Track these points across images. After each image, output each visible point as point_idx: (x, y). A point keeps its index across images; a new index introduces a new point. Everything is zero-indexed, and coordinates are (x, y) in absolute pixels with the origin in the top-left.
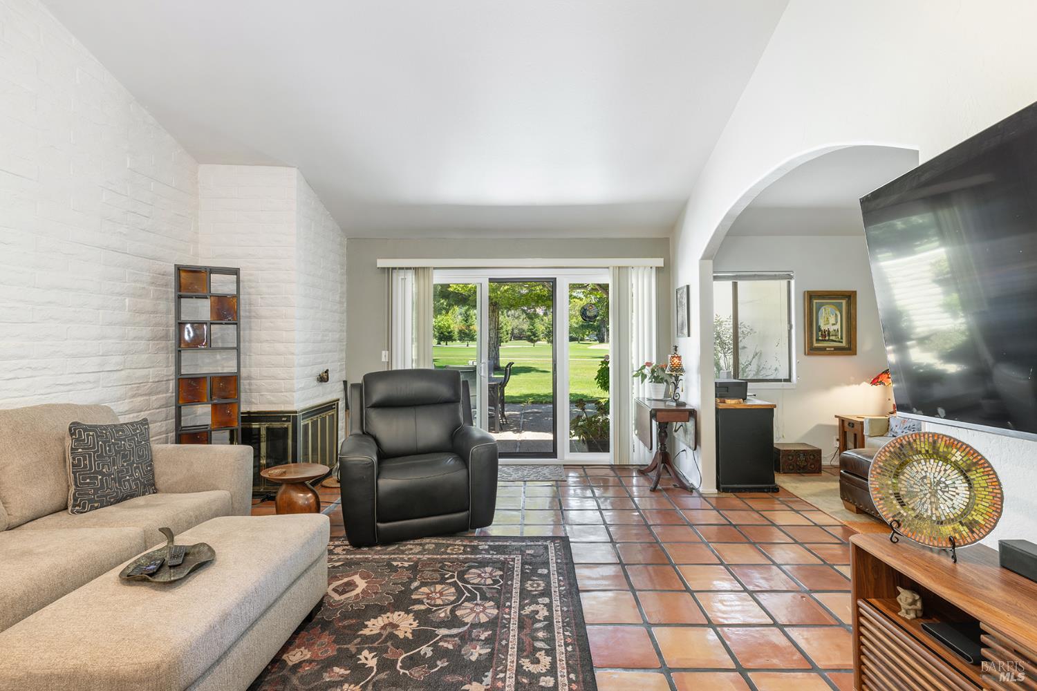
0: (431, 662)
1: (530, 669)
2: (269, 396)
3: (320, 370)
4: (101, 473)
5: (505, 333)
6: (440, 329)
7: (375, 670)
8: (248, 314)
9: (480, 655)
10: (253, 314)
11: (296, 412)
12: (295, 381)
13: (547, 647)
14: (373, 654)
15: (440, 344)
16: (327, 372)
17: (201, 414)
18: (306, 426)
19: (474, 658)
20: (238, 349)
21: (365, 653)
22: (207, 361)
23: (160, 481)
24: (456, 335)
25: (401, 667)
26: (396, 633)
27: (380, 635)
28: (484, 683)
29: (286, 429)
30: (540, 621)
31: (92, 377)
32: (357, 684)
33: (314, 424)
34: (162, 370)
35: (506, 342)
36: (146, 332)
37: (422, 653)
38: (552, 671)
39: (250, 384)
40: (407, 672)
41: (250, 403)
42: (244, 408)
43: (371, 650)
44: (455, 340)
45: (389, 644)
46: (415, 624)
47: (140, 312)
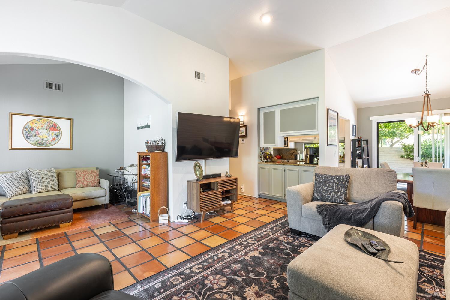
0: (253, 271)
7: (275, 278)
9: (236, 265)
14: (273, 284)
19: (239, 265)
21: (276, 287)
25: (265, 274)
26: (258, 290)
27: (266, 292)
28: (244, 258)
32: (283, 277)
37: (254, 275)
40: (264, 272)
43: (273, 287)
45: (264, 286)
46: (247, 289)
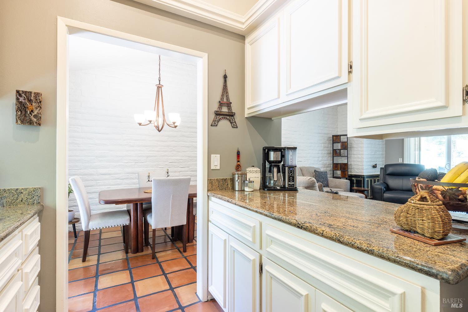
2: (357, 170)
3: (374, 164)
4: (319, 181)
8: (350, 147)
10: (352, 147)
11: (364, 176)
12: (364, 166)
16: (376, 164)
17: (339, 173)
18: (368, 181)
20: (347, 156)
22: (340, 160)
23: (330, 185)
29: (361, 180)
31: (316, 162)
33: (371, 181)
34: (328, 161)
36: (326, 152)
39: (351, 167)
41: (351, 172)
42: (349, 173)
47: (325, 147)
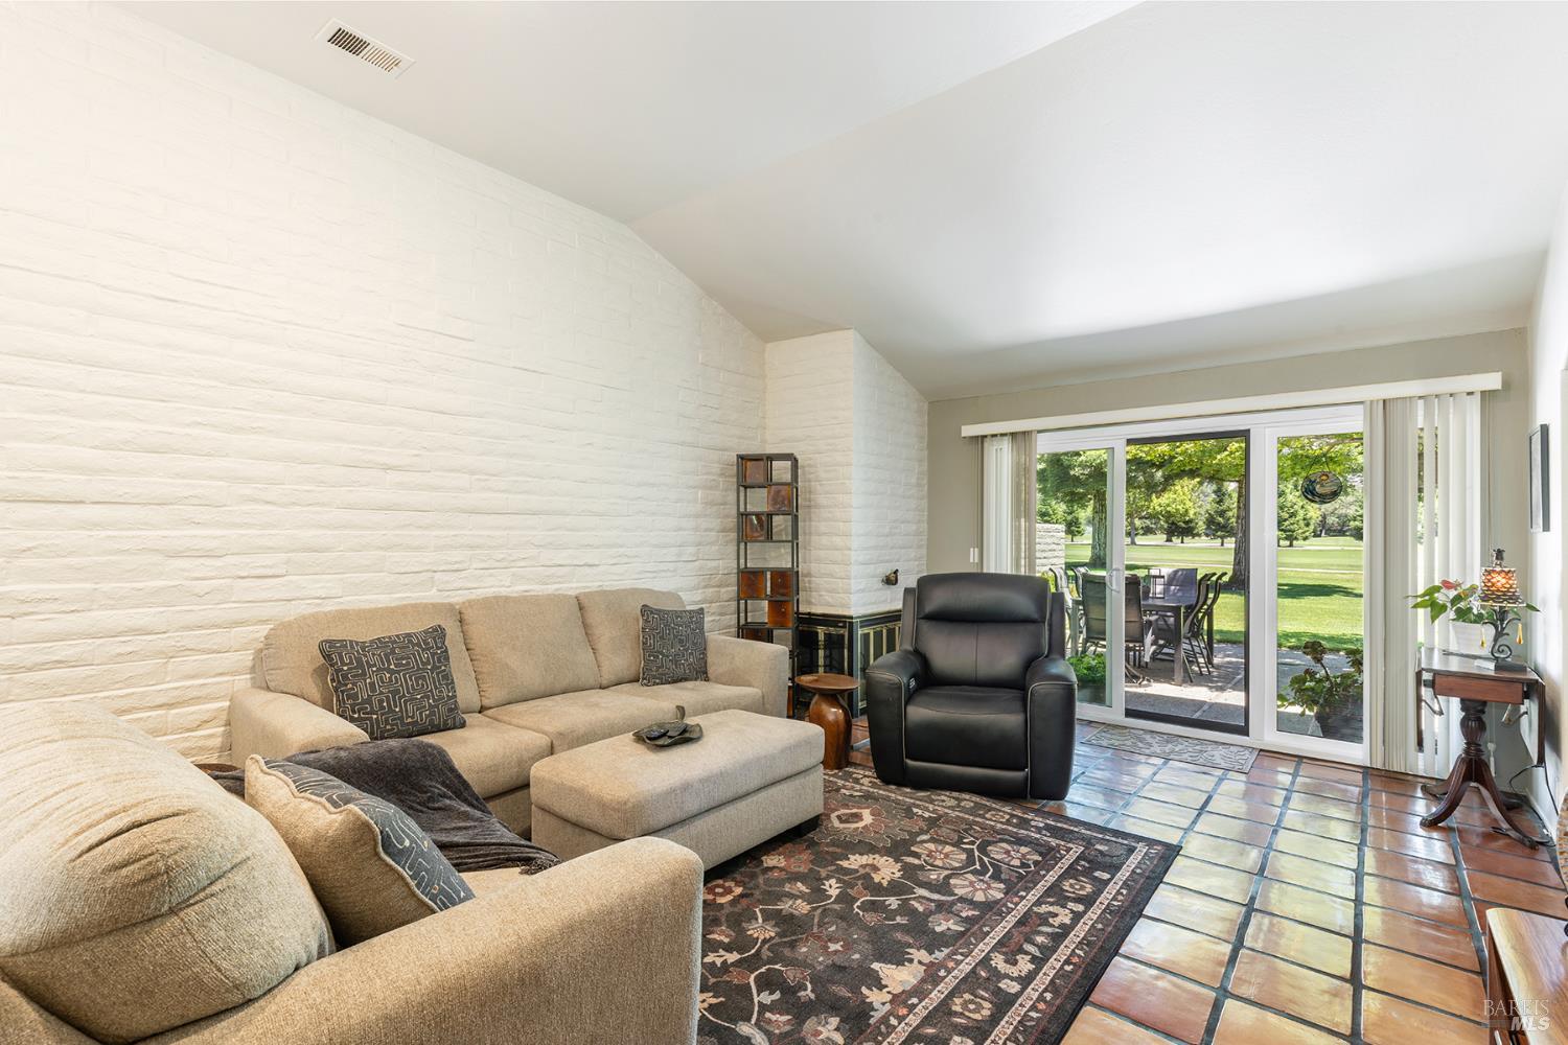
0: (892, 915)
1: (999, 967)
2: (828, 598)
3: (888, 569)
4: (662, 653)
5: (1302, 523)
6: (1169, 517)
7: (833, 899)
8: (808, 503)
9: (949, 929)
10: (812, 503)
11: (852, 618)
12: (853, 581)
13: (1038, 954)
14: (838, 885)
15: (1171, 541)
16: (896, 572)
17: (761, 611)
18: (866, 637)
19: (938, 929)
20: (796, 542)
21: (833, 881)
22: (773, 554)
23: (711, 671)
24: (1201, 526)
25: (858, 907)
26: (873, 875)
27: (857, 871)
28: (934, 956)
29: (843, 636)
30: (1052, 926)
31: (671, 566)
32: (809, 904)
33: (878, 635)
34: (723, 560)
35: (1305, 539)
36: (715, 523)
37: (887, 903)
38: (1026, 981)
39: (810, 582)
40: (861, 913)
41: (809, 603)
42: (803, 609)
43: (839, 881)
44: (1199, 535)
45: (860, 882)
46: (898, 874)
47: (712, 504)
